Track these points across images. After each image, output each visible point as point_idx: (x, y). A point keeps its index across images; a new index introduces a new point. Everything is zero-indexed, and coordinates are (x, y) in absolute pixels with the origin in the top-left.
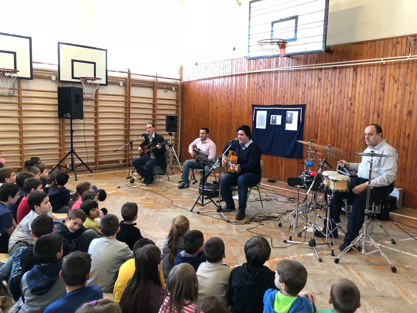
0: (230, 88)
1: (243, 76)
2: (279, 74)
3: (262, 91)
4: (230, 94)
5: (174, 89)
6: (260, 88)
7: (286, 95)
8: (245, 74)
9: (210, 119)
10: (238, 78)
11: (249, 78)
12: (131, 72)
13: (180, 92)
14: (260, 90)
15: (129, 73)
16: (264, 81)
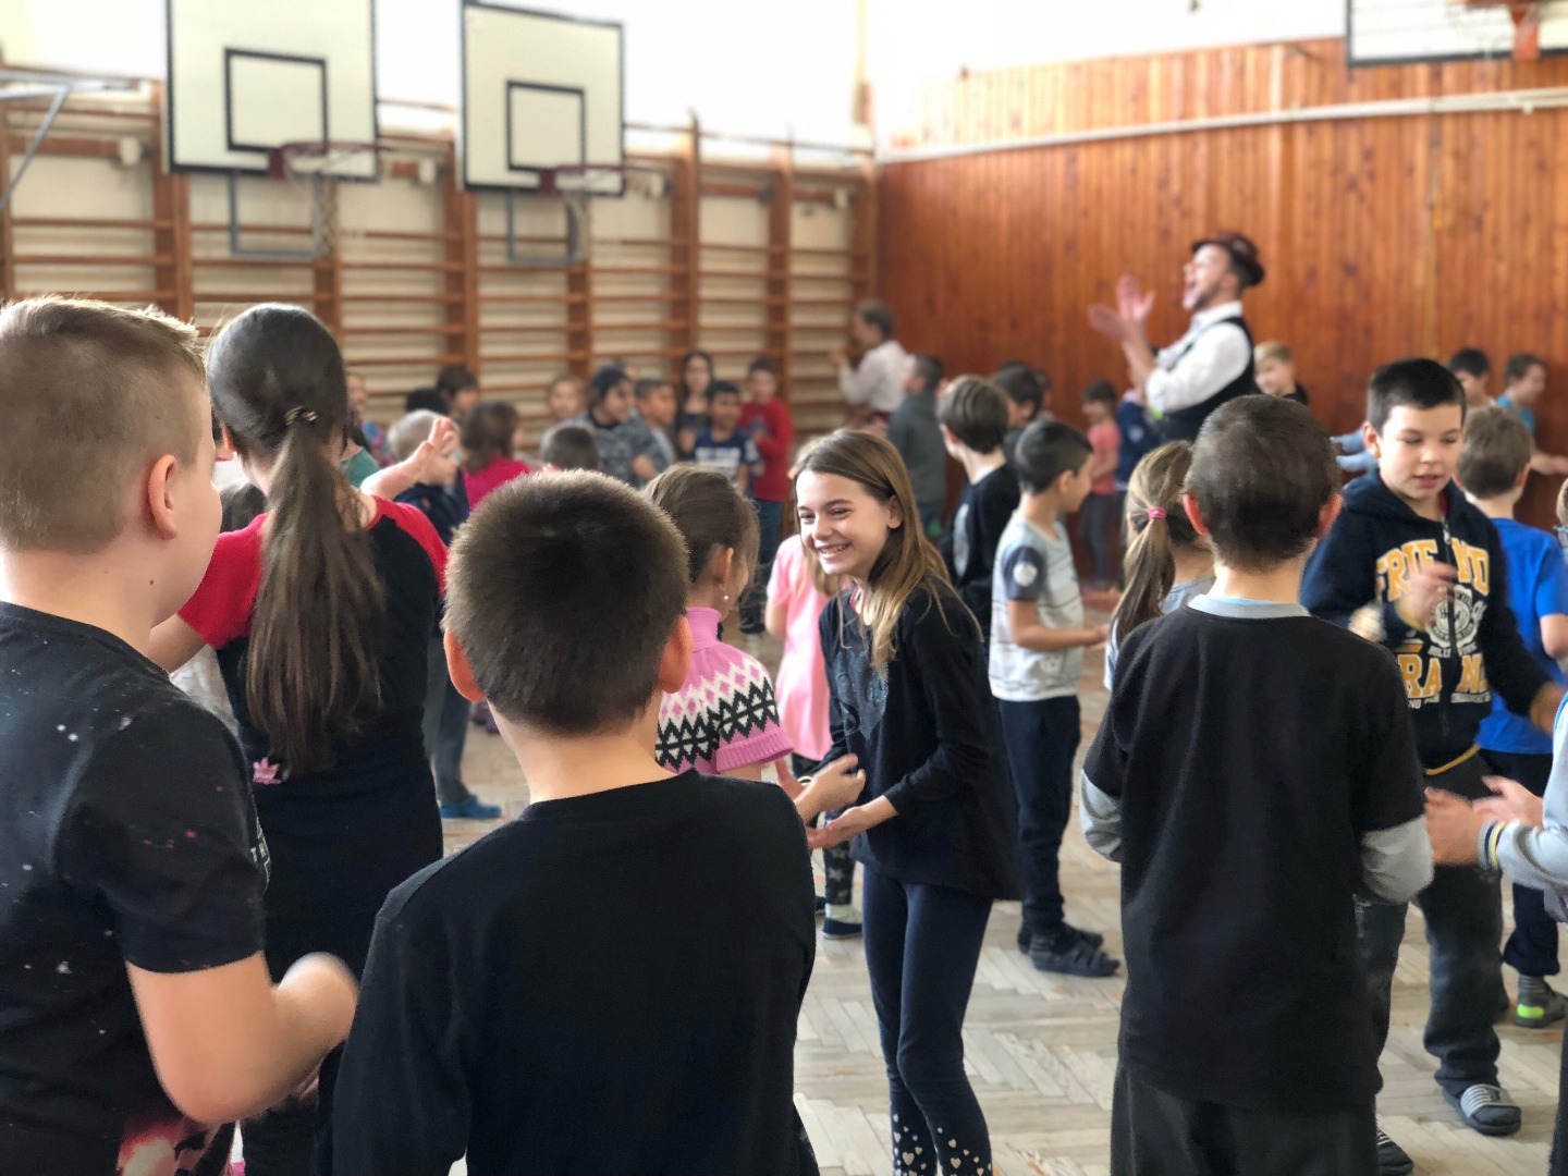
0: (1175, 187)
1: (1249, 136)
2: (1449, 127)
3: (1361, 198)
4: (1175, 214)
5: (841, 198)
6: (1352, 185)
7: (1489, 218)
8: (1266, 126)
9: (1059, 339)
10: (1225, 141)
11: (1288, 141)
12: (705, 126)
13: (872, 211)
14: (1352, 198)
15: (695, 132)
16: (1368, 155)
